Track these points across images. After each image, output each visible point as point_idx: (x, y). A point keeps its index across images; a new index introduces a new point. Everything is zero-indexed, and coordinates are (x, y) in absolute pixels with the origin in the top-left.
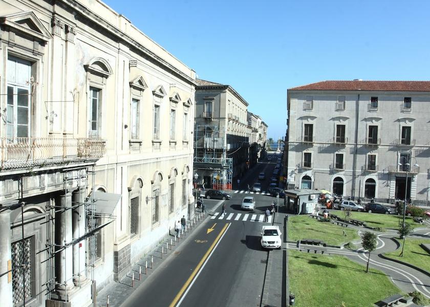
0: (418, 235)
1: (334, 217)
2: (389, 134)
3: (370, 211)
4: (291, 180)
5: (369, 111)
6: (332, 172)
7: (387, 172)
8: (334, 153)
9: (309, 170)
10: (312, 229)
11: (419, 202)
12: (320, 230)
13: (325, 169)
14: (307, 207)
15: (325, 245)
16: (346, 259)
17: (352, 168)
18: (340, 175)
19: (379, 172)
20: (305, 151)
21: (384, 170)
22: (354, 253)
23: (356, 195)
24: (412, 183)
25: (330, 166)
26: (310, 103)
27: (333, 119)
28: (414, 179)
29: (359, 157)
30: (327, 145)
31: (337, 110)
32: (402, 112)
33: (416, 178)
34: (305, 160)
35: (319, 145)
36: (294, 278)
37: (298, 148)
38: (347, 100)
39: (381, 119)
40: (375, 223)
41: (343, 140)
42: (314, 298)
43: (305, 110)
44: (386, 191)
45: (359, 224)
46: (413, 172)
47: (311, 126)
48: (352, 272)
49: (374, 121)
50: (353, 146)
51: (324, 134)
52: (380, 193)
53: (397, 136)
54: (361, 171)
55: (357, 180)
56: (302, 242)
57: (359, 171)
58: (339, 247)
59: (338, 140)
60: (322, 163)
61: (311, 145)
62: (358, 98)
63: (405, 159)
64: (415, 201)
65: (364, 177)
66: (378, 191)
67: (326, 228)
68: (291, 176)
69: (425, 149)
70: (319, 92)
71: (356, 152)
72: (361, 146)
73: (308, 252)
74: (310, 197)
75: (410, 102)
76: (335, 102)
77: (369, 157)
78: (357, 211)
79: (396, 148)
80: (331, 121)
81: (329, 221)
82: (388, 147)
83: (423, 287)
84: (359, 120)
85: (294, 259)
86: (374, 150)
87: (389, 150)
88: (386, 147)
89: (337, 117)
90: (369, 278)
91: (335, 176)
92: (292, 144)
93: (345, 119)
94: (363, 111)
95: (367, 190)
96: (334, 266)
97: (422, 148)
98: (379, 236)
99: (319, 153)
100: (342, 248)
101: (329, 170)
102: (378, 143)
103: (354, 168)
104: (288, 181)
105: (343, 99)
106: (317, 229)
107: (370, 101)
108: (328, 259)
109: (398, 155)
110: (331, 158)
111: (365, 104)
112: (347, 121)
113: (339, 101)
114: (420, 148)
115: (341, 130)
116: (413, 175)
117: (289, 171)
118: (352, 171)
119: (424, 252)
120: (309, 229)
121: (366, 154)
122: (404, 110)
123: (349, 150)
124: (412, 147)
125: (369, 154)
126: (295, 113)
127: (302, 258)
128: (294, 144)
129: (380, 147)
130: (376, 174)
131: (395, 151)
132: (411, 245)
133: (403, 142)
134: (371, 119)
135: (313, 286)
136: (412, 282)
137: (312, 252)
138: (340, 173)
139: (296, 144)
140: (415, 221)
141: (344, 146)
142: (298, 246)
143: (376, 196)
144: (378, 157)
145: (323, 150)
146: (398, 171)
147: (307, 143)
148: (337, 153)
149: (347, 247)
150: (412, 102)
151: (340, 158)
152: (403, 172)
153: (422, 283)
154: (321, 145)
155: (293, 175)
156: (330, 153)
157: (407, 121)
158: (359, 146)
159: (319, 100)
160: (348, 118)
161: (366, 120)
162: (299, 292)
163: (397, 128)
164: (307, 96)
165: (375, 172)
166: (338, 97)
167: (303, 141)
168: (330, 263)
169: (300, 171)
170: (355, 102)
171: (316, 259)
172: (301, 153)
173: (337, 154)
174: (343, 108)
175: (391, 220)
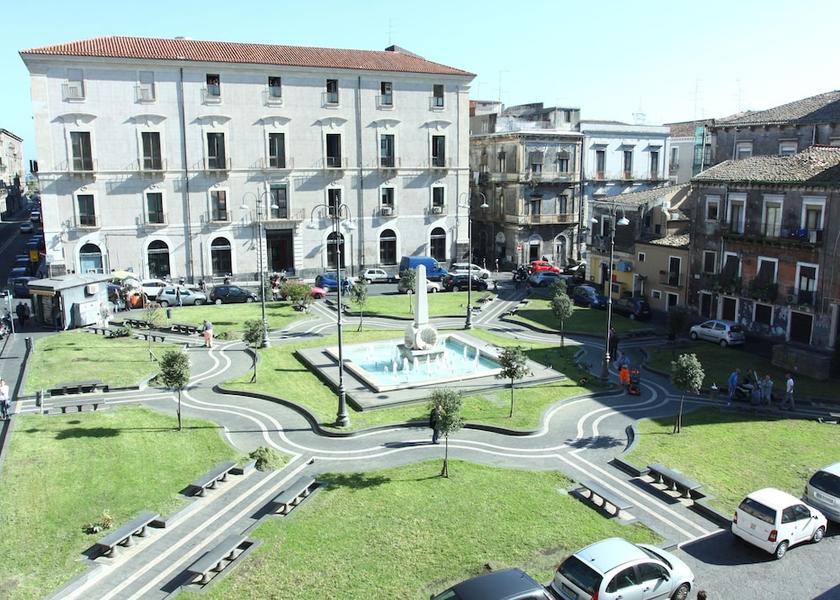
0: (295, 335)
1: (142, 324)
2: (246, 150)
3: (219, 301)
4: (53, 256)
5: (205, 103)
6: (142, 232)
7: (249, 222)
8: (142, 192)
9: (92, 231)
10: (86, 359)
11: (309, 272)
12: (104, 357)
13: (126, 227)
14: (81, 311)
15: (106, 389)
16: (144, 411)
17: (182, 220)
18: (160, 235)
19: (234, 223)
20: (79, 192)
21: (243, 220)
22: (167, 393)
23: (197, 273)
24: (295, 238)
25: (137, 219)
26: (77, 84)
27: (133, 120)
28: (297, 231)
29: (192, 196)
30: (125, 177)
31: (139, 101)
32: (267, 104)
33: (300, 230)
34: (81, 212)
35: (108, 177)
36: (12, 480)
37: (63, 186)
38: (159, 81)
39: (228, 119)
40: (222, 324)
41: (158, 165)
42: (48, 517)
43: (67, 100)
44: (250, 259)
45: (191, 331)
46: (295, 219)
47: (86, 136)
48: (149, 436)
49: (215, 123)
50: (179, 176)
51: (117, 154)
52: (240, 263)
53: (261, 153)
54: (199, 224)
55: (195, 243)
56: (55, 392)
57: (196, 225)
58: (137, 388)
59: (147, 164)
60: (118, 215)
61: (91, 178)
62: (181, 77)
63: (280, 194)
64: (303, 271)
65: (207, 236)
66: (238, 260)
67: (118, 351)
68: (52, 247)
69: (311, 174)
70: (95, 60)
71: (186, 187)
72: (196, 174)
73: (64, 412)
74: (86, 290)
75: (279, 85)
76: (134, 83)
77: (213, 196)
78: (194, 304)
79: (260, 175)
80: (129, 124)
81: (127, 335)
82: (246, 174)
83: (282, 434)
84: (187, 122)
85: (25, 437)
86: (221, 181)
87: (248, 181)
88: (242, 174)
89: (140, 116)
90: (182, 441)
91: (151, 238)
92: (46, 177)
93: (158, 119)
94: (193, 102)
95: (215, 260)
96: (112, 433)
97: (306, 173)
98: (224, 348)
99: (108, 194)
100: (144, 386)
101: (136, 227)
102: (228, 167)
103: (186, 218)
104: (47, 260)
105: (149, 79)
106: (96, 357)
107: (205, 83)
108: (105, 419)
109: (265, 188)
110: (138, 203)
111: (195, 89)
112: (162, 124)
113: (142, 83)
114: (301, 174)
115: (152, 141)
116: (295, 223)
117: (48, 238)
118: (183, 225)
119: (297, 365)
120: (79, 360)
121: (207, 190)
122: (270, 101)
123: (172, 184)
124: (290, 171)
125: (212, 189)
126: (45, 107)
127: (43, 431)
128: (51, 177)
129: (230, 174)
130: (229, 227)
131: (260, 181)
132: (277, 356)
133: (273, 163)
134: (210, 119)
135: (51, 490)
136: (264, 428)
137: (72, 411)
138: (159, 232)
139: (56, 177)
140: (296, 309)
141: (160, 177)
142: (38, 405)
143: (235, 270)
144: (231, 194)
145: (117, 188)
146: (270, 219)
147: (80, 174)
148: (148, 191)
149: (154, 383)
150: (283, 86)
151: (156, 201)
152: (277, 220)
153: (280, 427)
154: (112, 176)
155: (59, 246)
156: (134, 192)
157: (276, 123)
158: (191, 176)
159: (97, 79)
160: (165, 118)
161: (199, 121)
162: (16, 511)
163: (261, 136)
164: (69, 69)
165: (228, 224)
166: (138, 74)
167: (72, 170)
168: (107, 427)
169: (73, 236)
170: (175, 84)
171: (77, 426)
172: (69, 197)
173: (148, 194)
174: (151, 98)
175: (253, 314)
